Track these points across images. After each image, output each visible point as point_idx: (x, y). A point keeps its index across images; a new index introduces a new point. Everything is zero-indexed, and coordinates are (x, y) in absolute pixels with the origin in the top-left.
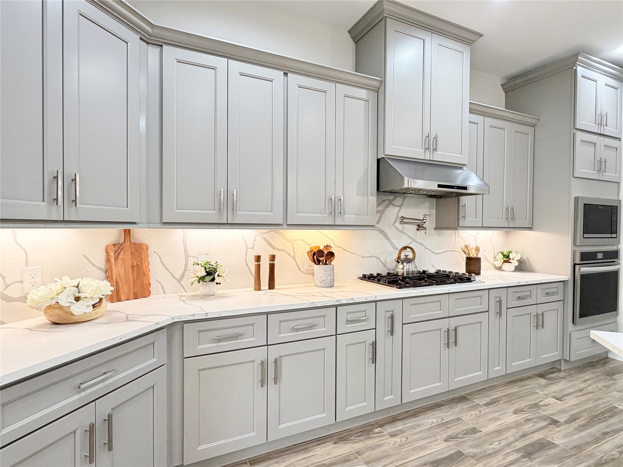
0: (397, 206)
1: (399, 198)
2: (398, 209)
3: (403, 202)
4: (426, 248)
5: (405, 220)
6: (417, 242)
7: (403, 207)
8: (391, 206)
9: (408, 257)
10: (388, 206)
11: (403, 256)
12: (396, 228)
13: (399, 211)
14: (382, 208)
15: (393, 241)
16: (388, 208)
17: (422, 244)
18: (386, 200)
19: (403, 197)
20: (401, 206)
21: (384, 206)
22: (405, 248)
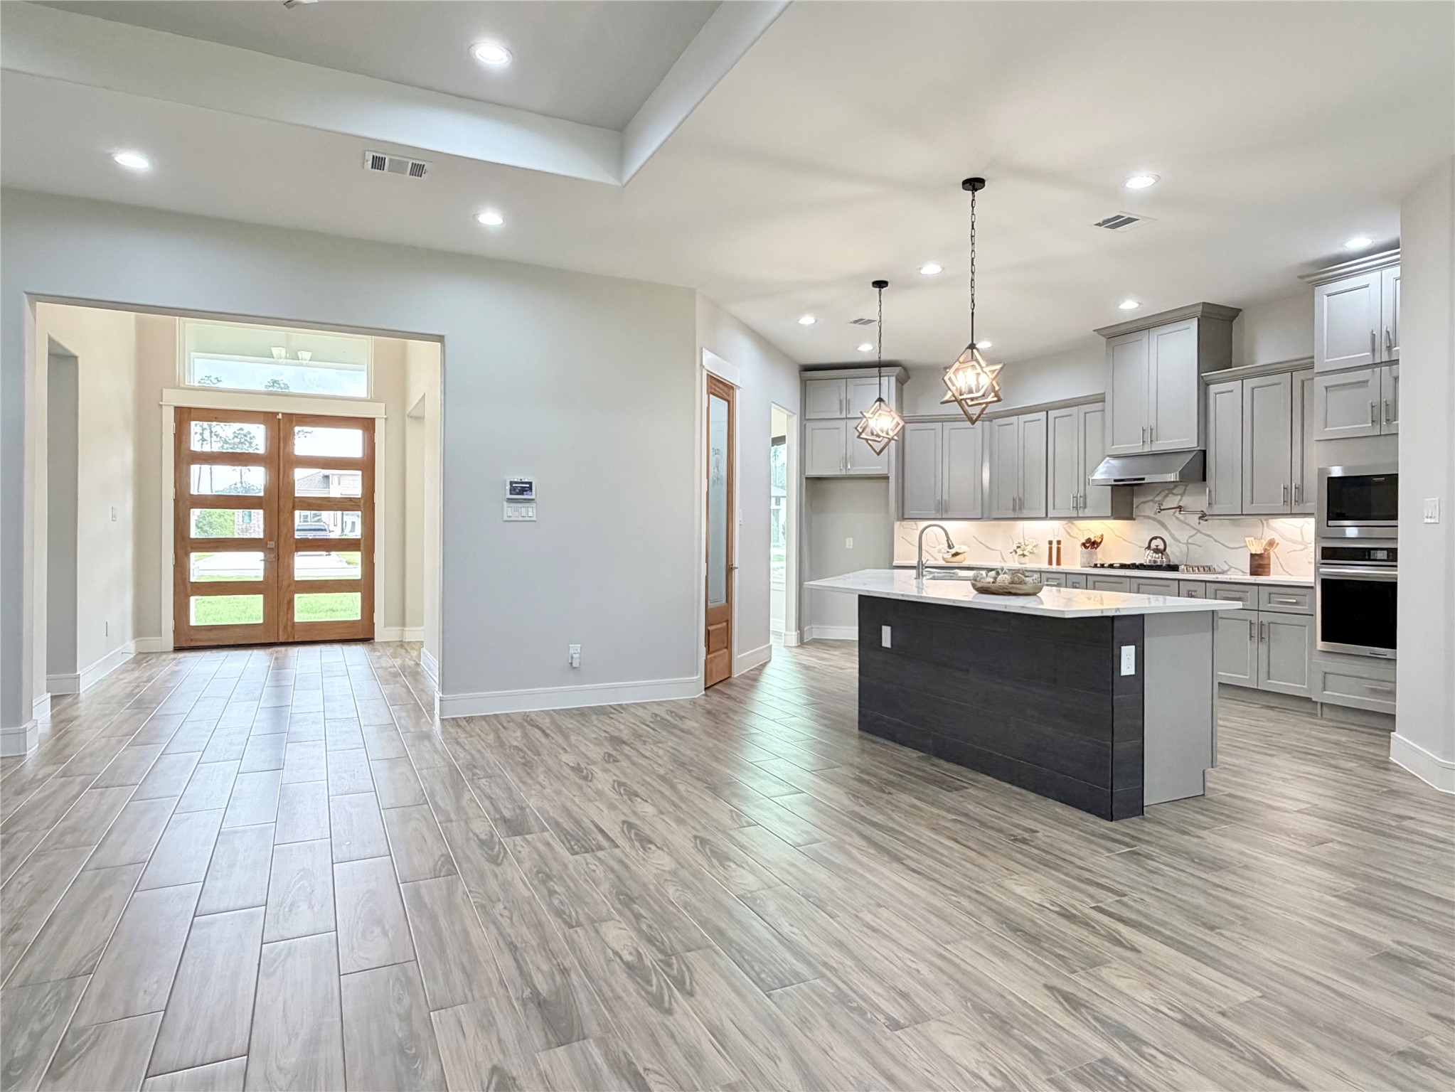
0: (1178, 495)
3: (1185, 490)
4: (1215, 540)
6: (1203, 534)
7: (1185, 495)
8: (1170, 495)
9: (1158, 547)
11: (1153, 545)
12: (1177, 518)
13: (1180, 500)
14: (1162, 498)
16: (1167, 498)
17: (1210, 536)
18: (1166, 489)
20: (1182, 495)
22: (1155, 538)
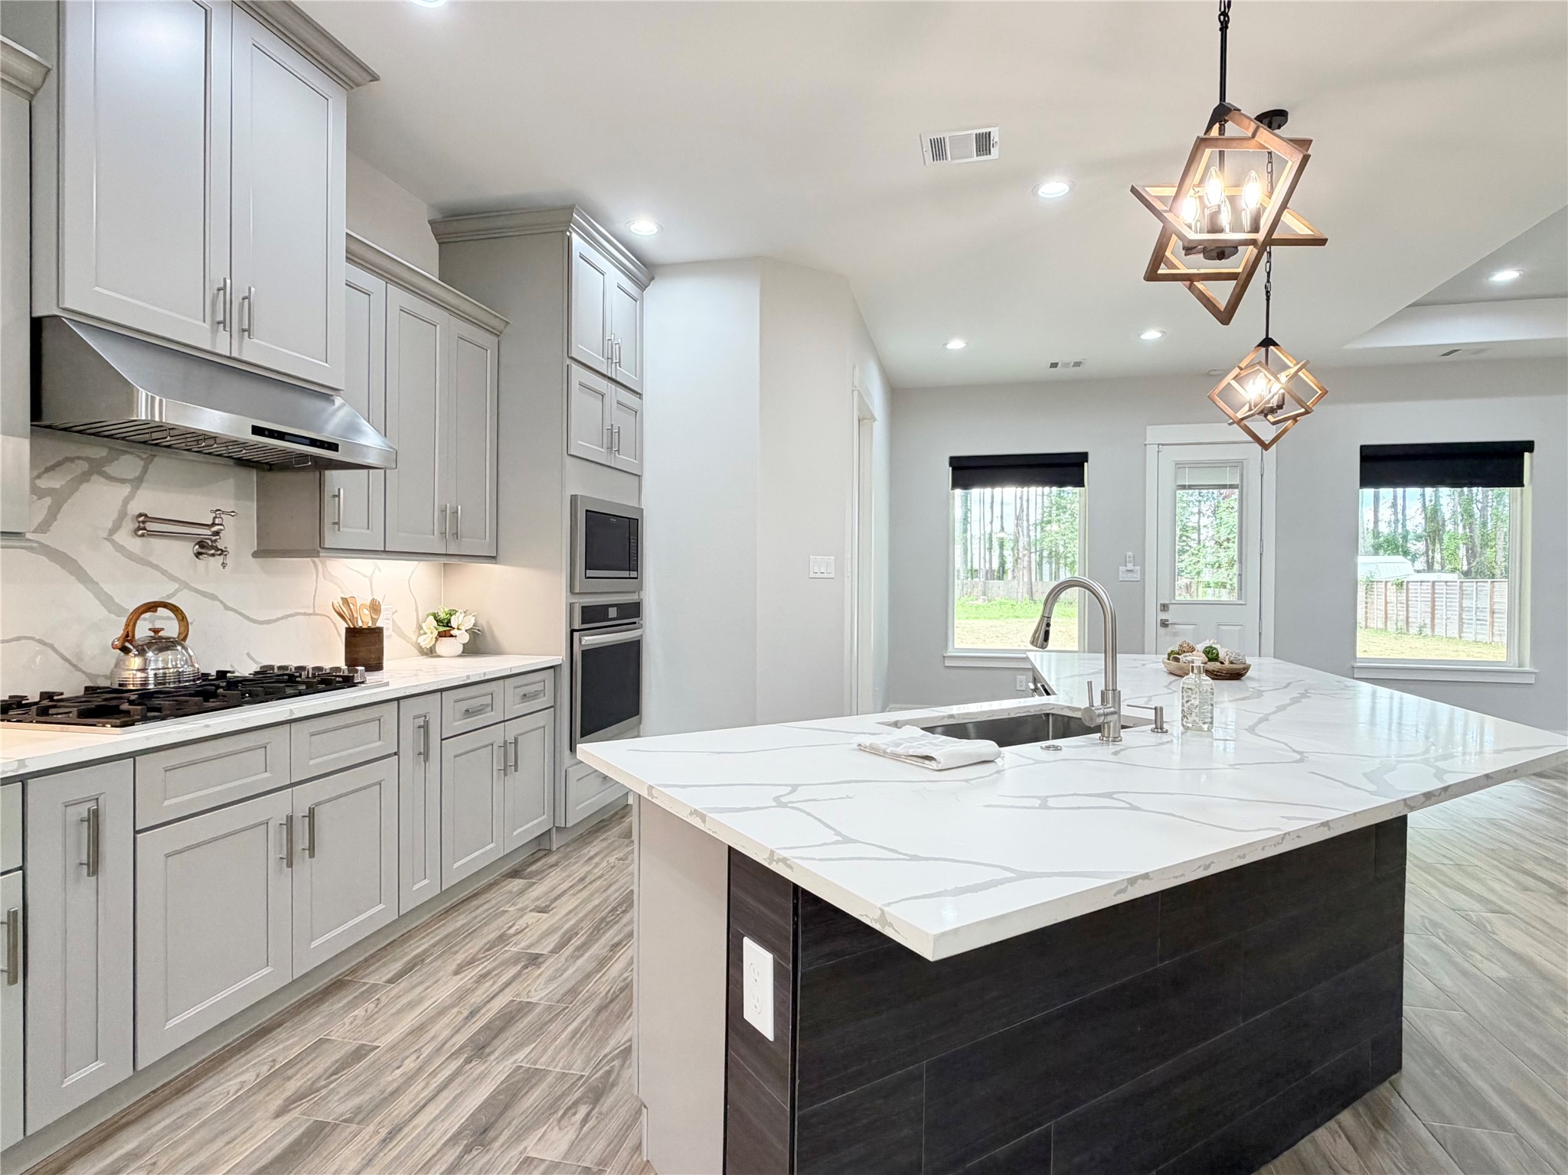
0: (123, 481)
1: (127, 456)
2: (126, 490)
3: (145, 470)
4: (227, 608)
5: (151, 526)
6: (197, 591)
7: (144, 484)
8: (95, 478)
9: (161, 634)
10: (85, 477)
11: (142, 631)
12: (120, 549)
13: (131, 496)
14: (64, 483)
15: (108, 588)
16: (85, 485)
17: (214, 597)
18: (79, 458)
19: (145, 456)
20: (137, 482)
21: (73, 476)
22: (152, 607)
